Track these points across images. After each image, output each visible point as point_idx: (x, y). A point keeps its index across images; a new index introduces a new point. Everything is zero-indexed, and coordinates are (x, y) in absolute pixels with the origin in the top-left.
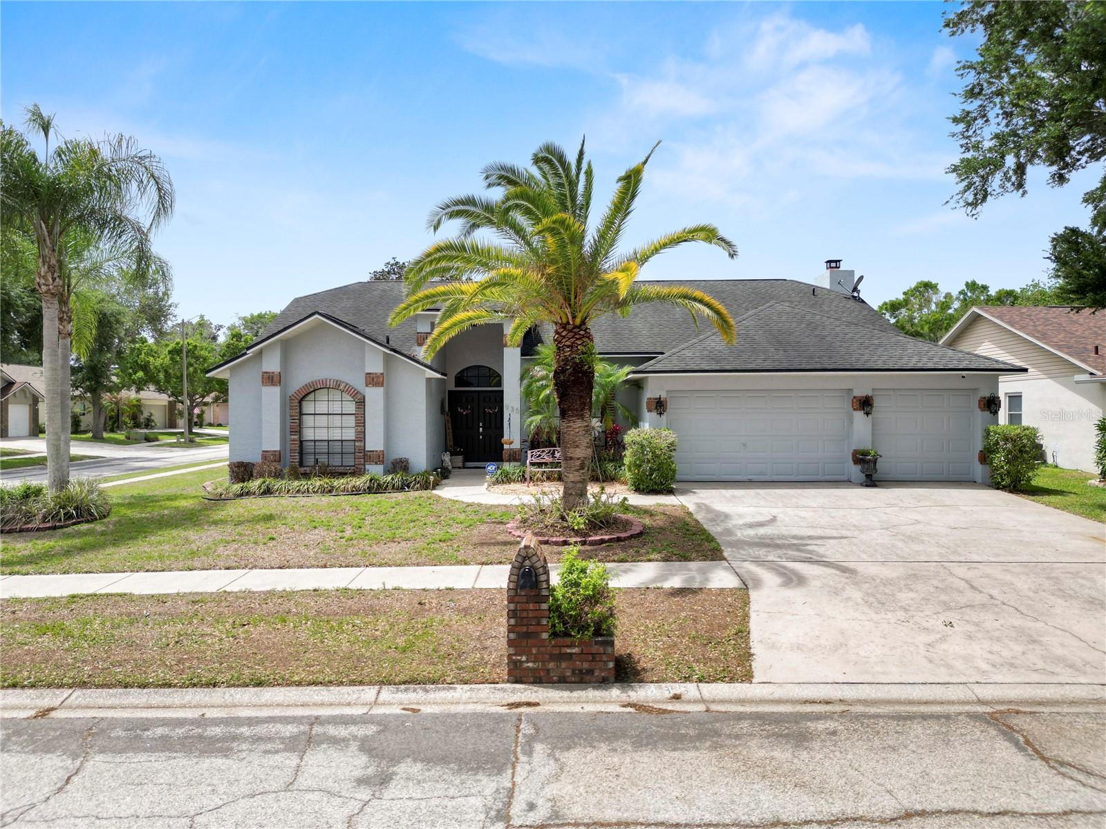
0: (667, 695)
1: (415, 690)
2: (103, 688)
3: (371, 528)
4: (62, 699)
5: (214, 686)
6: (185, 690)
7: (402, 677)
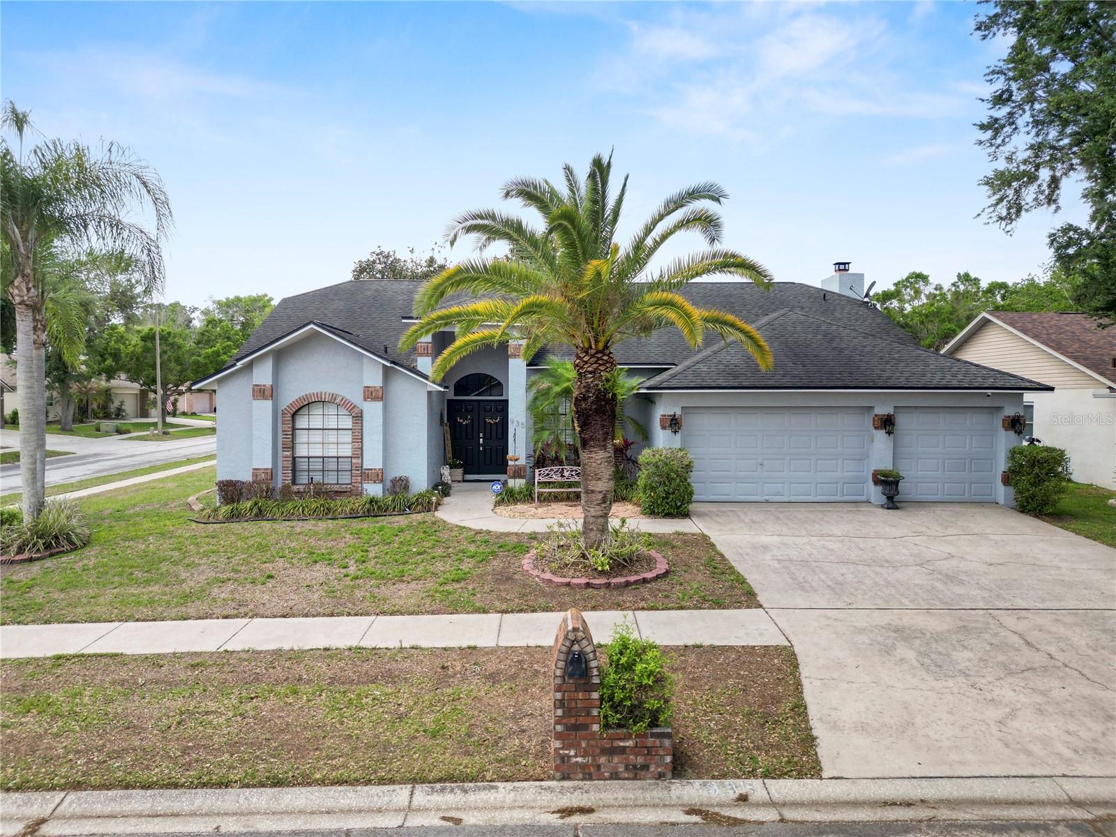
0: (733, 795)
1: (452, 790)
2: (101, 790)
3: (377, 563)
4: (52, 806)
5: (227, 787)
6: (193, 791)
7: (435, 774)
